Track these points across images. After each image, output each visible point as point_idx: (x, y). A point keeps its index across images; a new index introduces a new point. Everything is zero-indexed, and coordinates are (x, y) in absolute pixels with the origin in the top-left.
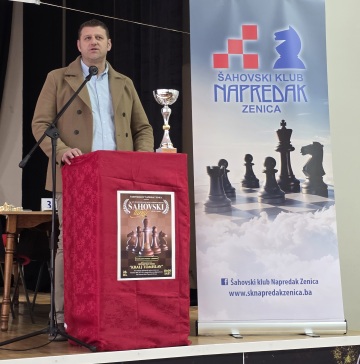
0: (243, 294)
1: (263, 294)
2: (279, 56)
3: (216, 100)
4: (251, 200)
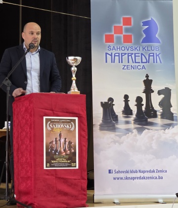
3: (106, 62)
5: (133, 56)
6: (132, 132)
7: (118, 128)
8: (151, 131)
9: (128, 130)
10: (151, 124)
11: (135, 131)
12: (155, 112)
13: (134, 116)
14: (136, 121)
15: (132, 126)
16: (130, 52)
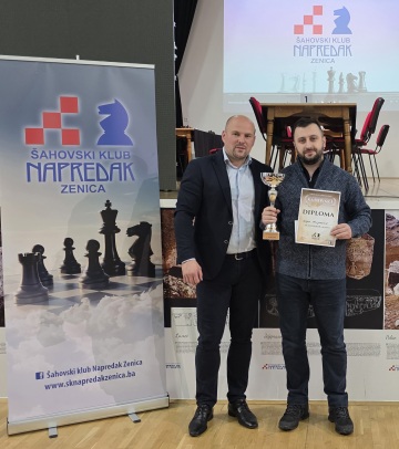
0: (61, 385)
1: (83, 382)
2: (103, 132)
3: (29, 180)
4: (71, 287)
5: (82, 168)
6: (80, 303)
7: (53, 298)
8: (114, 298)
9: (73, 300)
10: (115, 286)
11: (85, 301)
12: (123, 265)
13: (84, 275)
14: (87, 283)
15: (80, 292)
16: (75, 160)
